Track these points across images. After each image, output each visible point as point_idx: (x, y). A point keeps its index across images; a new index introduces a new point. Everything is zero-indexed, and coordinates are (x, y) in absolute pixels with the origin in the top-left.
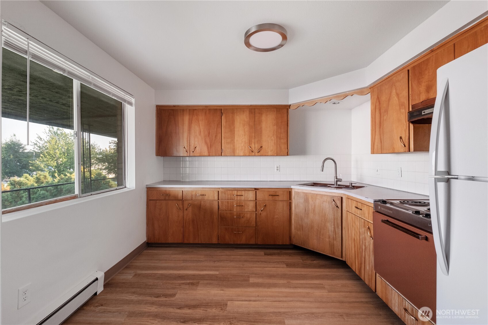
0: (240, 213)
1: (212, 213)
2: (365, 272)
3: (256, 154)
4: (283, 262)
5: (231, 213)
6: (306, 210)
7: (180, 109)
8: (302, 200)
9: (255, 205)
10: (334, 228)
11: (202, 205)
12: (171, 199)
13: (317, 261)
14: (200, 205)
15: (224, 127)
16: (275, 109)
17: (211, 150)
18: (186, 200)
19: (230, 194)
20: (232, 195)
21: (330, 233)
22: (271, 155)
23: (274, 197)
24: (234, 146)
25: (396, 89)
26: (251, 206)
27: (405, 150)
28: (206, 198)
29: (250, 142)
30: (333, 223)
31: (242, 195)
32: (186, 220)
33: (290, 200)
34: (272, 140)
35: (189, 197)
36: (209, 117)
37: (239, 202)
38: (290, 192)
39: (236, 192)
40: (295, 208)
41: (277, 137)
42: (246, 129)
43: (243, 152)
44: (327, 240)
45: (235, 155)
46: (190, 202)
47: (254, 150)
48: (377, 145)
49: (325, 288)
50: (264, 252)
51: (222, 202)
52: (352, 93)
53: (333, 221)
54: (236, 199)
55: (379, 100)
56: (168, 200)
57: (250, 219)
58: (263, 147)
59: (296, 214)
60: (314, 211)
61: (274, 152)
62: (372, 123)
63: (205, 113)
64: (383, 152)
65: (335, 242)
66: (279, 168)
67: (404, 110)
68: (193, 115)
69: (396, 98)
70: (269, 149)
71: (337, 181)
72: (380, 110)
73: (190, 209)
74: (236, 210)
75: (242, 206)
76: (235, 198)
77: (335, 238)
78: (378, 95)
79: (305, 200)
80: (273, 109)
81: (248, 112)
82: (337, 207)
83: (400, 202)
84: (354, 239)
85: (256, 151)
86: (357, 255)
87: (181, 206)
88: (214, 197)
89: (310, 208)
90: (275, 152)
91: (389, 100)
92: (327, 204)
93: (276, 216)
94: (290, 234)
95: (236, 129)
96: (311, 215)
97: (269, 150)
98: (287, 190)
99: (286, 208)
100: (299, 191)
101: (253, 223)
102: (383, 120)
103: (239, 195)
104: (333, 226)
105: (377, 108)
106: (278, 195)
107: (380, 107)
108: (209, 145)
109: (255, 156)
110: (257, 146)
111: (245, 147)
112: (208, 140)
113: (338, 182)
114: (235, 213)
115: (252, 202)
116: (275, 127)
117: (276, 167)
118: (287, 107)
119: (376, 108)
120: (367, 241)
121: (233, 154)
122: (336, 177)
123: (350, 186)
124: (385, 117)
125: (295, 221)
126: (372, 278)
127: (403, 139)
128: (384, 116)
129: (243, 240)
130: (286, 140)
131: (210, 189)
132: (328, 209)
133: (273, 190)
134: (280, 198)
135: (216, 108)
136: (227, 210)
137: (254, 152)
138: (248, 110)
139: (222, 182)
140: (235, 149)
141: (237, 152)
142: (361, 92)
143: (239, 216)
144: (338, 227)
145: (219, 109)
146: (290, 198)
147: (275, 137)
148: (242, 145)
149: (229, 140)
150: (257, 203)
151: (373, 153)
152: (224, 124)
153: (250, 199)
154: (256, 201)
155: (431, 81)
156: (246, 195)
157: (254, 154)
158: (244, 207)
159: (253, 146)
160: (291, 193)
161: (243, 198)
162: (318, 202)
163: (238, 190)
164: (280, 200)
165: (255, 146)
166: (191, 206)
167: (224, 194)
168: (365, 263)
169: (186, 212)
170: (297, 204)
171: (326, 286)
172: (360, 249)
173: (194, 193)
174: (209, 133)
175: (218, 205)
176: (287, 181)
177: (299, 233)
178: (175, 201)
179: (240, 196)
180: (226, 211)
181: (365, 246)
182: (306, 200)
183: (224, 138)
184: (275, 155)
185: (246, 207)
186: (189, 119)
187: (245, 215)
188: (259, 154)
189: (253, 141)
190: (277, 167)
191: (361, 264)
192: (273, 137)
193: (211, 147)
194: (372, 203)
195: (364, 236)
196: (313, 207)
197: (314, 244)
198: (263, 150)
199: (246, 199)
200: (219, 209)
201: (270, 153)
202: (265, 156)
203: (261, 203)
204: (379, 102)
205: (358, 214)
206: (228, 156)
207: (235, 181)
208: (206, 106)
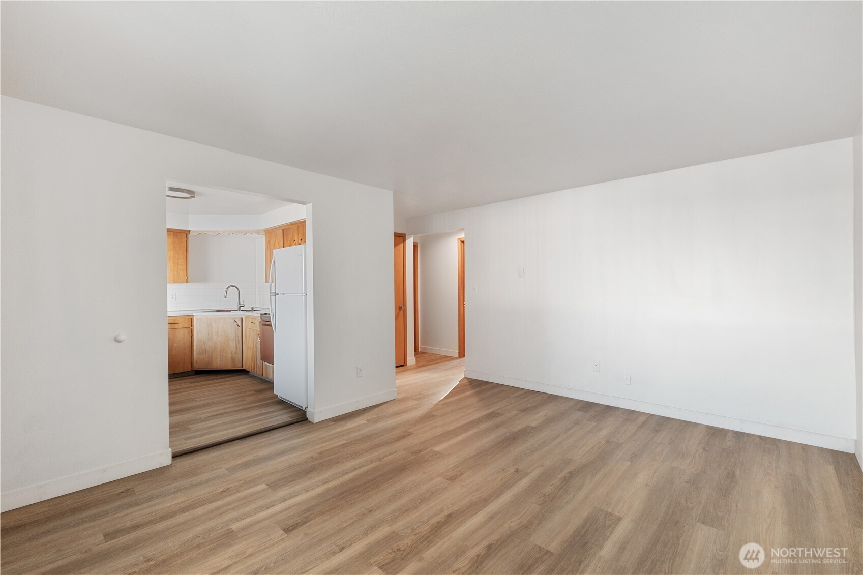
2: (257, 367)
6: (210, 333)
8: (205, 325)
16: (171, 233)
23: (173, 325)
30: (234, 341)
33: (192, 327)
38: (191, 319)
40: (197, 334)
41: (174, 263)
44: (230, 356)
52: (252, 232)
53: (235, 339)
60: (217, 333)
61: (170, 280)
65: (236, 356)
66: (174, 297)
71: (240, 307)
77: (236, 353)
82: (238, 326)
86: (253, 358)
89: (213, 331)
90: (172, 279)
94: (192, 361)
96: (214, 338)
98: (188, 317)
99: (187, 336)
100: (201, 317)
104: (235, 343)
106: (178, 323)
116: (173, 253)
117: (171, 296)
118: (186, 233)
122: (239, 303)
123: (251, 310)
125: (197, 347)
130: (185, 267)
132: (230, 330)
133: (172, 318)
134: (180, 326)
142: (258, 232)
144: (239, 342)
147: (172, 264)
160: (193, 320)
162: (221, 324)
164: (179, 328)
170: (200, 330)
177: (202, 357)
182: (209, 324)
191: (255, 363)
196: (216, 330)
197: (218, 364)
205: (252, 327)
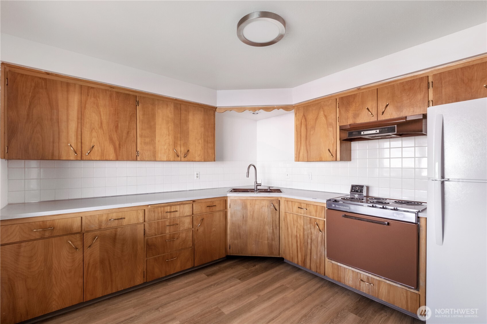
0: (174, 234)
1: (134, 241)
2: (311, 261)
3: (183, 159)
4: (233, 277)
5: (162, 236)
6: (244, 216)
7: (62, 82)
8: (239, 208)
9: (192, 220)
10: (272, 229)
11: (118, 233)
12: (58, 234)
13: (258, 265)
14: (116, 234)
15: (140, 122)
16: (202, 108)
17: (121, 151)
18: (88, 232)
19: (161, 212)
20: (164, 212)
21: (269, 235)
22: (199, 160)
23: (211, 208)
24: (154, 148)
25: (324, 111)
26: (187, 222)
27: (332, 159)
28: (125, 222)
29: (175, 145)
30: (271, 226)
31: (177, 211)
32: (89, 264)
34: (199, 143)
35: (95, 226)
36: (117, 104)
37: (172, 220)
39: (169, 208)
40: (232, 216)
41: (205, 141)
42: (170, 128)
43: (167, 156)
44: (266, 242)
45: (156, 160)
46: (97, 233)
47: (180, 154)
48: (303, 154)
49: (288, 288)
50: (204, 274)
51: (150, 225)
52: (278, 107)
53: (272, 223)
54: (169, 217)
55: (305, 117)
56: (49, 237)
57: (185, 239)
58: (190, 151)
59: (232, 223)
60: (253, 216)
61: (201, 158)
62: (297, 136)
63: (111, 96)
64: (309, 160)
65: (273, 242)
66: (198, 175)
67: (332, 129)
68: (88, 95)
69: (324, 118)
70: (197, 153)
72: (306, 126)
73: (97, 245)
74: (169, 231)
75: (177, 224)
76: (167, 216)
77: (273, 239)
78: (304, 113)
79: (243, 207)
80: (200, 108)
81: (172, 106)
82: (276, 209)
83: (342, 198)
84: (297, 236)
85: (182, 156)
86: (301, 248)
87: (79, 243)
88: (138, 219)
89: (249, 214)
90: (203, 157)
91: (316, 119)
92: (266, 208)
93: (213, 229)
94: (226, 245)
95: (157, 126)
96: (250, 221)
97: (197, 155)
98: (223, 199)
99: (222, 219)
100: (236, 198)
101: (190, 244)
102: (310, 134)
103: (173, 211)
104: (272, 228)
105: (303, 123)
106: (215, 206)
107: (306, 124)
108: (117, 144)
109: (181, 161)
110: (183, 150)
111: (169, 150)
112: (115, 137)
113: (258, 186)
114: (168, 236)
115: (188, 217)
116: (203, 129)
117: (195, 174)
118: (214, 109)
119: (301, 124)
120: (314, 235)
121: (154, 158)
122: (256, 182)
123: (268, 189)
124: (312, 133)
125: (231, 231)
126: (320, 265)
127: (331, 151)
128: (310, 131)
129: (178, 267)
130: (213, 145)
131: (131, 208)
132: (267, 213)
133: (210, 200)
134: (217, 208)
135: (128, 92)
136: (156, 233)
137: (180, 157)
138: (173, 104)
139: (128, 196)
140: (156, 152)
141: (159, 155)
142: (287, 108)
143: (173, 238)
144: (276, 228)
145: (133, 95)
146: (226, 208)
147: (203, 141)
148: (165, 147)
149: (147, 140)
150: (195, 218)
151: (298, 160)
152: (141, 117)
153: (185, 215)
154: (193, 215)
155: (358, 111)
156: (181, 210)
157: (179, 158)
158: (178, 225)
159: (179, 149)
160: (226, 201)
161: (177, 214)
162: (257, 207)
163: (170, 205)
164: (217, 210)
165: (181, 150)
166: (99, 239)
167: (152, 212)
168: (311, 254)
169: (88, 252)
170: (234, 213)
171: (288, 286)
172: (304, 243)
173: (104, 218)
174: (117, 127)
175: (144, 229)
176: (207, 189)
177: (236, 242)
178: (65, 237)
179: (174, 213)
180: (156, 235)
181: (311, 239)
182: (245, 207)
183: (141, 136)
184: (203, 161)
185: (181, 225)
186: (81, 102)
187: (181, 235)
188: (186, 159)
189: (179, 142)
190: (197, 174)
191: (306, 256)
192: (200, 141)
193: (120, 147)
194: (324, 203)
195: (310, 231)
196: (252, 213)
197: (253, 250)
198: (190, 154)
199: (181, 215)
200: (146, 234)
201: (197, 158)
202: (192, 161)
203: (198, 217)
204: (306, 119)
205: (301, 213)
206: (146, 161)
207: (148, 194)
208: (112, 87)
